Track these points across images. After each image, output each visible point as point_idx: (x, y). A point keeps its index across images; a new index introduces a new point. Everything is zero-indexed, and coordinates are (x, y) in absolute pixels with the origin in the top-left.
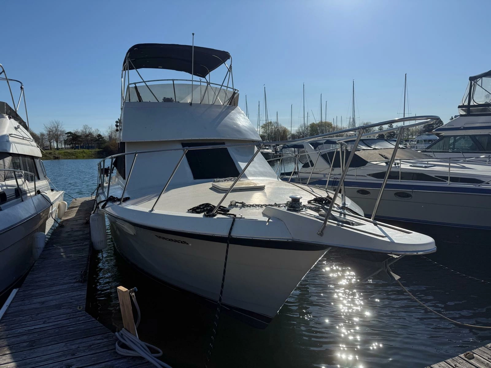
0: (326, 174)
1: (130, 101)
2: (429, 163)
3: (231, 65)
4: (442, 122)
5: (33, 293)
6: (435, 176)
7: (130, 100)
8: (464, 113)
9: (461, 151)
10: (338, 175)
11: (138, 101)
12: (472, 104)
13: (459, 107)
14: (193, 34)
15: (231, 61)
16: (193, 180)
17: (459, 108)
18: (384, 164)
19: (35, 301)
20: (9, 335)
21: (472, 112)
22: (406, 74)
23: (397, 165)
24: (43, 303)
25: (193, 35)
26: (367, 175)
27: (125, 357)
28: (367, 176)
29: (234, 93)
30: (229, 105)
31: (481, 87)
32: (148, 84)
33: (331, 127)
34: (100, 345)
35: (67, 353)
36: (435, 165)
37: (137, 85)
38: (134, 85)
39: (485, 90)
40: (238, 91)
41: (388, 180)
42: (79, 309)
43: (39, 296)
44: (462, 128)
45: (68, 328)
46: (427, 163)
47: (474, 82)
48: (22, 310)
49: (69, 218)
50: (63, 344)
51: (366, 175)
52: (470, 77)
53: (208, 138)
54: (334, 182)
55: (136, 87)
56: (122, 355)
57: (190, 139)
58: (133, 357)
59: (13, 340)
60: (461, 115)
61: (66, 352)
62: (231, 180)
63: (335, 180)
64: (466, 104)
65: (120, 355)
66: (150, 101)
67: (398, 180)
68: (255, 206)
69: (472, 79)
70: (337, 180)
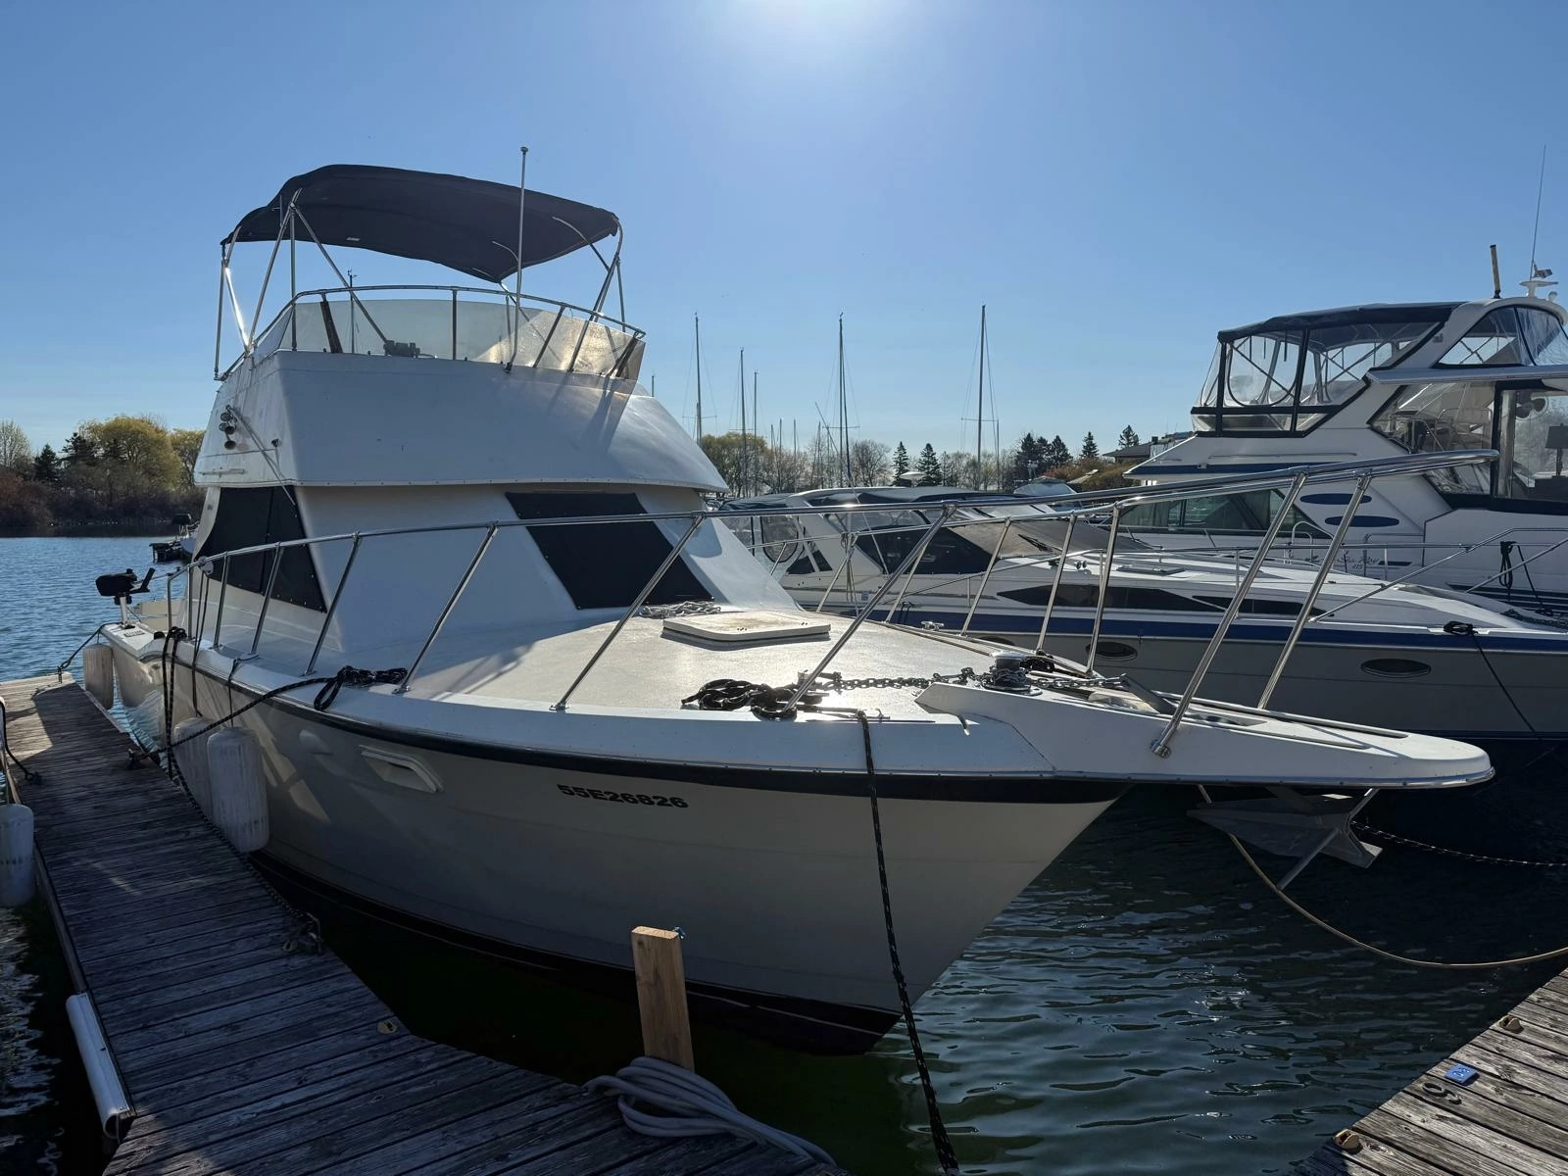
0: (870, 592)
1: (294, 349)
2: (1163, 561)
3: (617, 254)
4: (1064, 446)
5: (158, 1001)
6: (1194, 597)
7: (294, 344)
8: (1207, 428)
9: (1205, 529)
10: (914, 594)
11: (329, 350)
12: (1229, 403)
13: (1195, 411)
14: (524, 150)
15: (620, 244)
16: (575, 610)
17: (1196, 413)
18: (1046, 565)
19: (195, 1024)
20: (212, 1133)
21: (1228, 427)
22: (984, 307)
23: (1082, 568)
24: (232, 1027)
25: (524, 154)
26: (999, 594)
27: (675, 1141)
28: (999, 597)
29: (634, 341)
30: (618, 375)
31: (1250, 361)
32: (360, 295)
33: (763, 451)
34: (561, 1123)
35: (475, 1156)
36: (1182, 569)
37: (330, 297)
38: (320, 296)
39: (1258, 371)
40: (644, 334)
41: (1055, 607)
42: (388, 1031)
43: (200, 1006)
44: (1204, 467)
45: (405, 1088)
46: (1158, 561)
47: (1232, 347)
48: (175, 1055)
49: (34, 752)
50: (437, 1135)
51: (995, 596)
52: (1220, 333)
53: (591, 480)
54: (904, 616)
55: (325, 305)
56: (662, 1138)
57: (537, 480)
58: (699, 1139)
59: (243, 1146)
60: (1200, 434)
61: (472, 1154)
62: (694, 608)
63: (905, 609)
64: (1212, 403)
65: (655, 1138)
66: (369, 353)
67: (1094, 609)
68: (871, 685)
69: (1227, 338)
70: (911, 609)
